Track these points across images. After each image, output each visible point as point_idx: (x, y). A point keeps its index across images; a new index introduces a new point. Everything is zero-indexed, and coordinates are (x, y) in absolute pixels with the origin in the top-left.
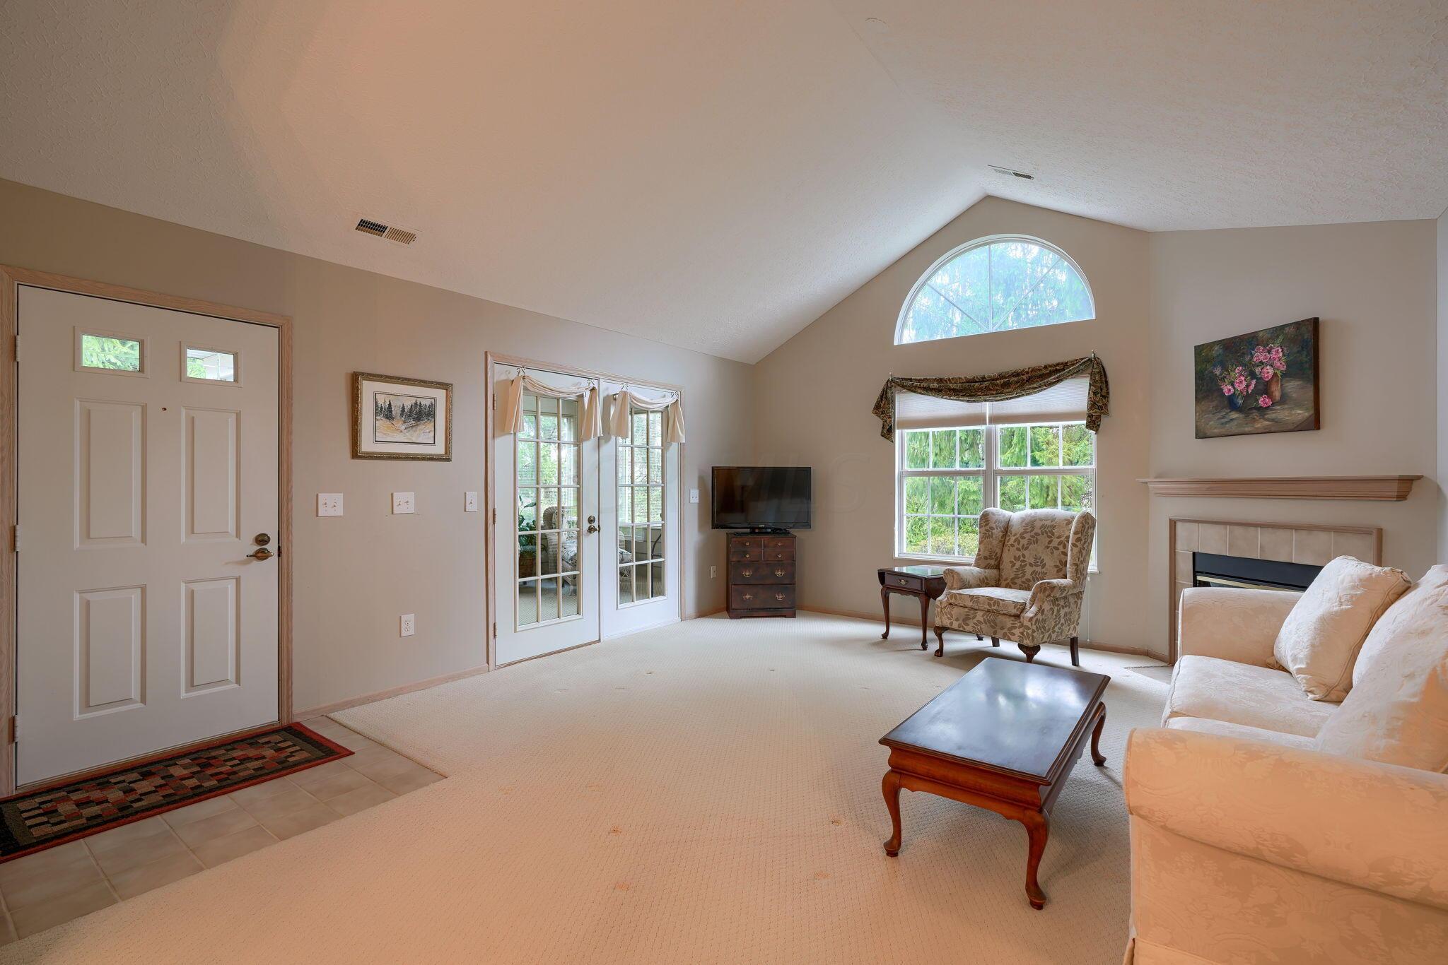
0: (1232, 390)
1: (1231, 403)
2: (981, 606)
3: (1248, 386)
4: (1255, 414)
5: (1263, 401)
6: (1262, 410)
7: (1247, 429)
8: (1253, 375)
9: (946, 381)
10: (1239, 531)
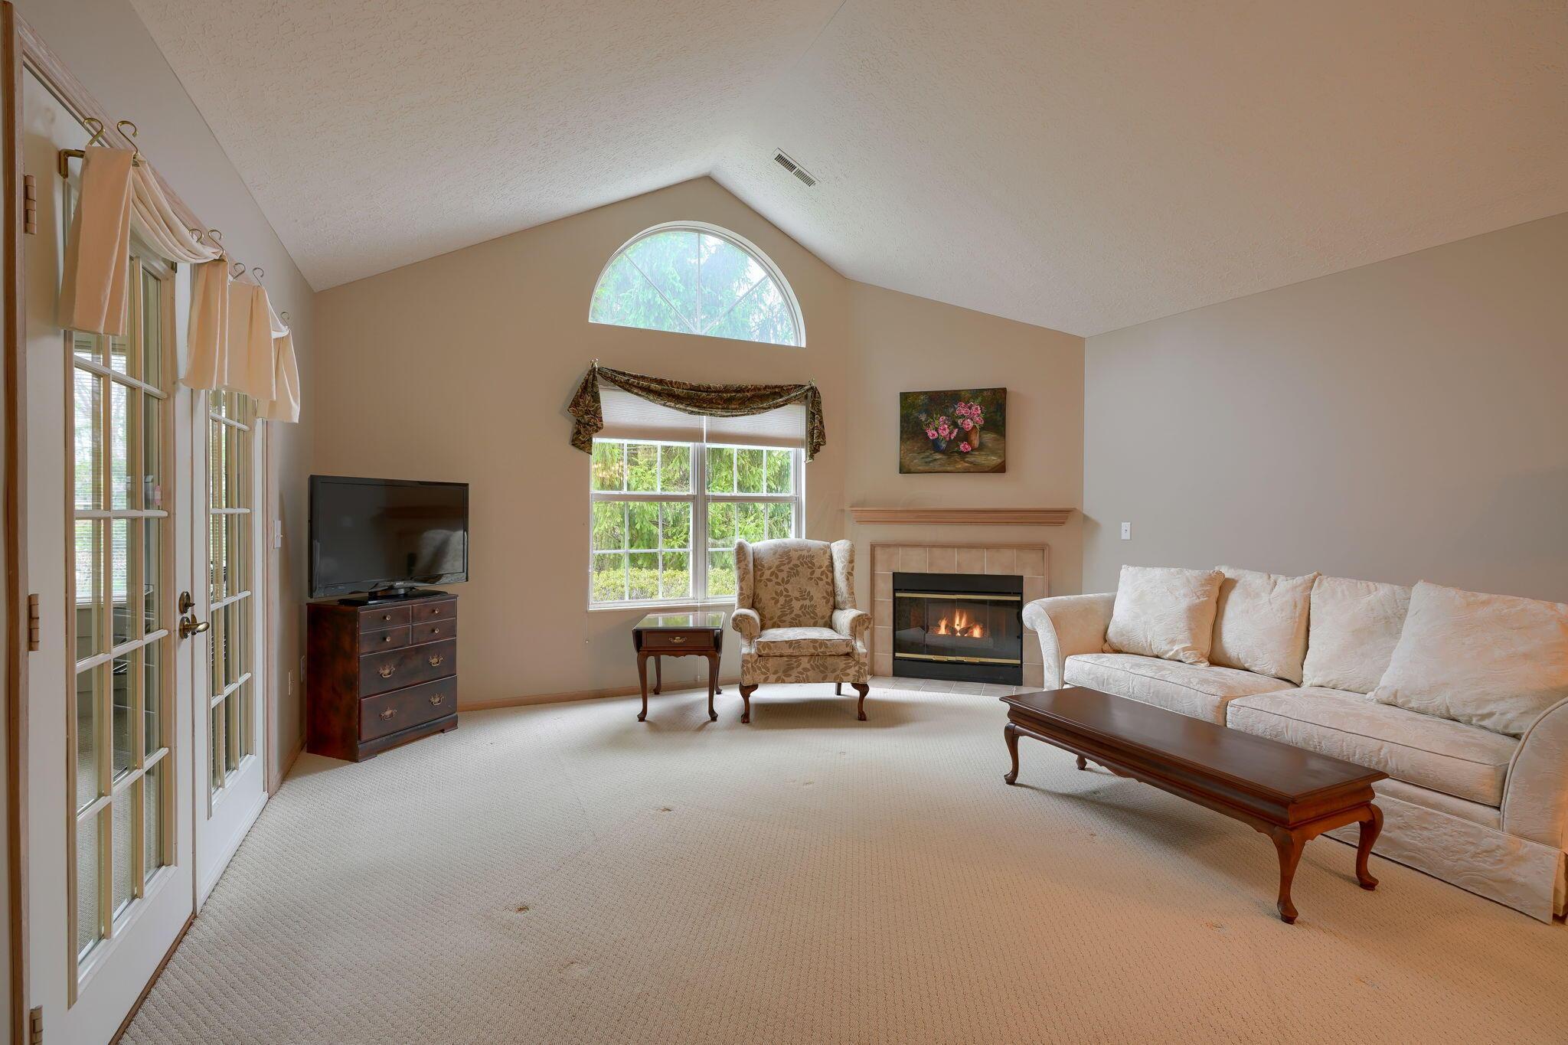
0: (936, 435)
1: (935, 445)
2: (804, 652)
3: (950, 433)
4: (956, 457)
5: (963, 447)
6: (963, 455)
7: (949, 469)
8: (955, 425)
9: (666, 383)
10: (937, 552)
